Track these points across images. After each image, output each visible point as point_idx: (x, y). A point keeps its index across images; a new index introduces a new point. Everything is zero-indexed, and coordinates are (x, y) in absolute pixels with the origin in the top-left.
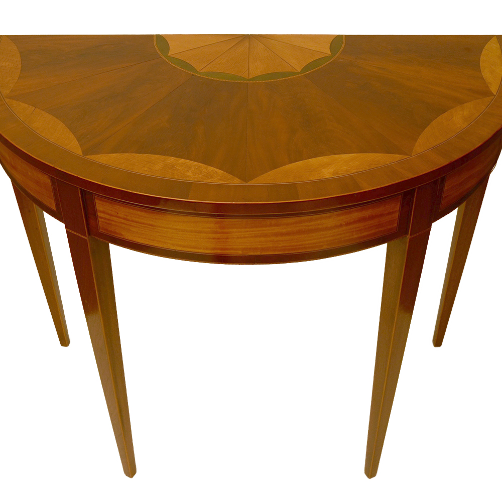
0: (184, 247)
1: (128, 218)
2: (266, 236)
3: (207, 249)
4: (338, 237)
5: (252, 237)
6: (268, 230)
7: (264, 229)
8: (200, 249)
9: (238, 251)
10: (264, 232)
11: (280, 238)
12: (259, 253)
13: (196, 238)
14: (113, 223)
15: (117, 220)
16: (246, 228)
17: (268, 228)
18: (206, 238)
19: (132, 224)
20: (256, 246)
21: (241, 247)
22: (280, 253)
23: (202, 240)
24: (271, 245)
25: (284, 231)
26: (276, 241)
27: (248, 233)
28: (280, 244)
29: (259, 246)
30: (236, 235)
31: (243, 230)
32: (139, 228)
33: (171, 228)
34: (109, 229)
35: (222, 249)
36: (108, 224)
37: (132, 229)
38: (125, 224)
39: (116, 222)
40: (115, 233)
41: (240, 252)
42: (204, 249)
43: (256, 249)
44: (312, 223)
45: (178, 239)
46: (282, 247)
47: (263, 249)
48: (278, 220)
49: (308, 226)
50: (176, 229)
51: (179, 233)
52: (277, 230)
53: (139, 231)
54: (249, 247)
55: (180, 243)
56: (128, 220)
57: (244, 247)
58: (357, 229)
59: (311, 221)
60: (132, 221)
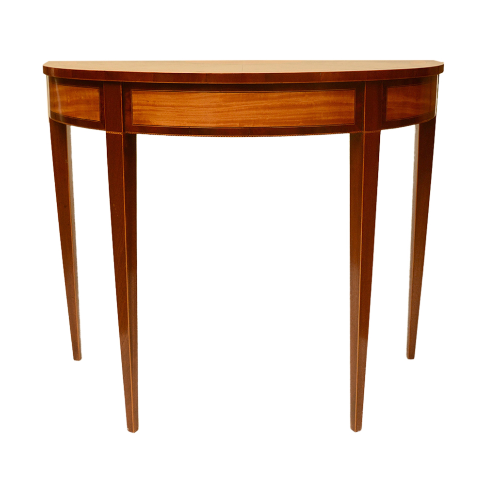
0: (196, 123)
1: (156, 103)
2: (257, 108)
3: (214, 123)
4: (310, 116)
5: (246, 110)
6: (259, 103)
7: (256, 102)
8: (208, 123)
9: (236, 124)
10: (255, 105)
11: (267, 111)
12: (251, 126)
13: (205, 113)
14: (144, 112)
15: (147, 109)
16: (242, 101)
17: (259, 101)
18: (213, 112)
19: (159, 108)
20: (250, 119)
21: (238, 119)
22: (268, 126)
23: (210, 114)
24: (261, 118)
25: (270, 104)
26: (265, 114)
27: (244, 106)
28: (267, 117)
29: (252, 119)
30: (235, 108)
31: (240, 103)
32: (163, 111)
33: (187, 106)
34: (140, 120)
35: (224, 122)
36: (140, 114)
37: (157, 114)
38: (153, 110)
39: (146, 110)
40: (145, 121)
41: (238, 125)
42: (211, 123)
43: (249, 121)
44: (291, 99)
45: (192, 116)
46: (269, 120)
47: (255, 122)
48: (266, 94)
49: (288, 102)
50: (191, 106)
51: (193, 109)
52: (265, 103)
53: (163, 115)
54: (244, 119)
55: (193, 119)
56: (156, 106)
57: (241, 119)
58: (324, 112)
59: (290, 97)
60: (159, 106)
